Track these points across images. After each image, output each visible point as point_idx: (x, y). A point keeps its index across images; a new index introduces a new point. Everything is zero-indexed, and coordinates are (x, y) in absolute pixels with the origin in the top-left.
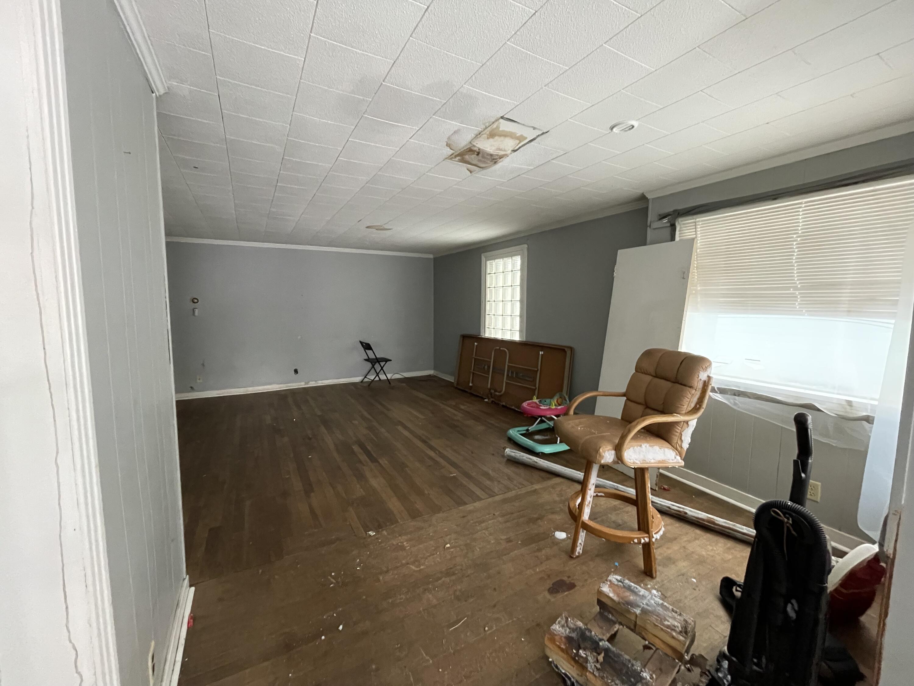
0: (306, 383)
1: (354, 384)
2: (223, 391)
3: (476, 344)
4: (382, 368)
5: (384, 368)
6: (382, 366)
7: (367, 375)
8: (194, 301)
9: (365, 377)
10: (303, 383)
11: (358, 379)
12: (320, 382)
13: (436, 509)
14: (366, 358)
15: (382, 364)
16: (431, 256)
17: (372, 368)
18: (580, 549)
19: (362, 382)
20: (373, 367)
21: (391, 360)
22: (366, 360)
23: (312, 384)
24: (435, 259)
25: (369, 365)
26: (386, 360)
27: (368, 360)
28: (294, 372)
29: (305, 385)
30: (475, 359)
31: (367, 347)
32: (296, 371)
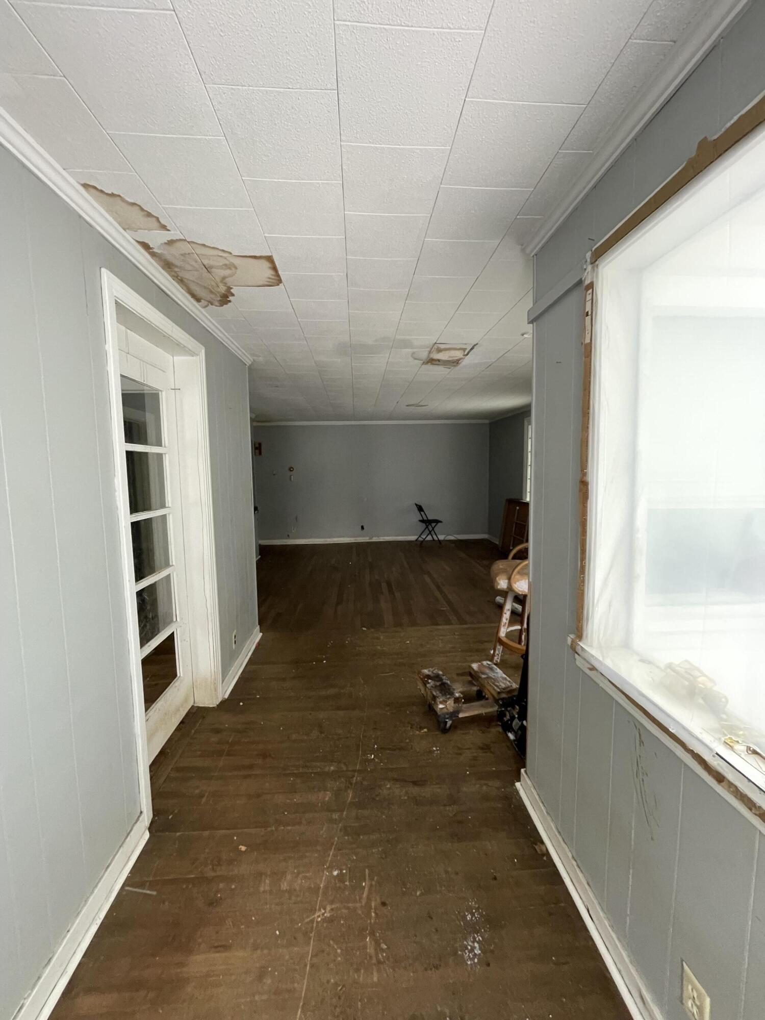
0: (370, 539)
1: (410, 542)
2: (310, 540)
3: (518, 508)
4: (433, 529)
5: (435, 529)
6: (433, 527)
7: (421, 534)
8: (291, 469)
9: (420, 536)
10: (368, 538)
11: (413, 538)
12: (381, 538)
13: (413, 623)
14: (421, 519)
15: (433, 525)
16: (487, 421)
17: (425, 529)
18: (498, 658)
19: (417, 540)
20: (427, 527)
21: (441, 522)
22: (420, 521)
23: (375, 539)
24: (490, 424)
25: (424, 525)
26: (437, 522)
27: (422, 521)
28: (360, 528)
29: (369, 539)
30: (516, 523)
31: (420, 509)
32: (362, 528)
